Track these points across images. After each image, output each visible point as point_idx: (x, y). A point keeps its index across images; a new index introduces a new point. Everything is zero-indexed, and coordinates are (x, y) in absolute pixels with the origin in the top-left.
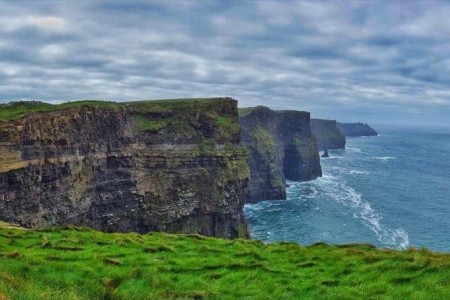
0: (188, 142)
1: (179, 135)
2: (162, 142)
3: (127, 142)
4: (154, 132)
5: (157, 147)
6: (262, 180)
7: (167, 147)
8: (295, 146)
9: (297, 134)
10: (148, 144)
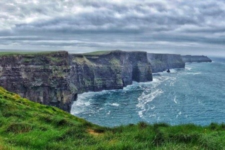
0: (39, 65)
1: (36, 63)
2: (30, 65)
3: (19, 65)
4: (28, 62)
5: (28, 66)
6: (112, 81)
7: (31, 66)
8: (138, 67)
9: (139, 62)
10: (26, 65)
